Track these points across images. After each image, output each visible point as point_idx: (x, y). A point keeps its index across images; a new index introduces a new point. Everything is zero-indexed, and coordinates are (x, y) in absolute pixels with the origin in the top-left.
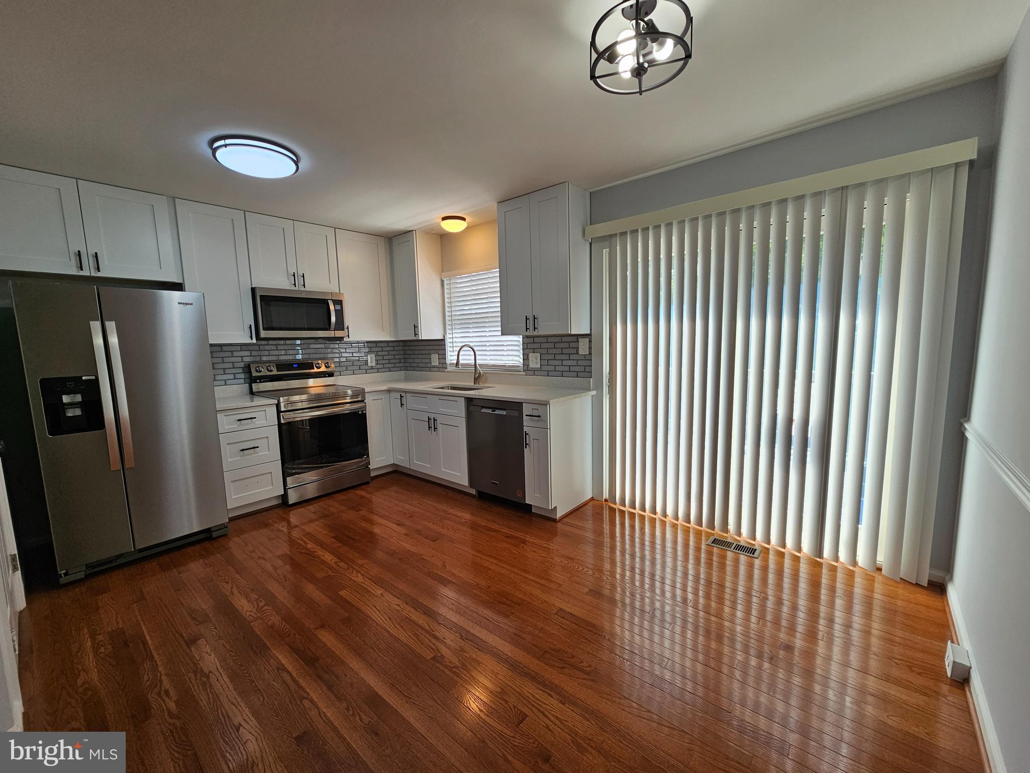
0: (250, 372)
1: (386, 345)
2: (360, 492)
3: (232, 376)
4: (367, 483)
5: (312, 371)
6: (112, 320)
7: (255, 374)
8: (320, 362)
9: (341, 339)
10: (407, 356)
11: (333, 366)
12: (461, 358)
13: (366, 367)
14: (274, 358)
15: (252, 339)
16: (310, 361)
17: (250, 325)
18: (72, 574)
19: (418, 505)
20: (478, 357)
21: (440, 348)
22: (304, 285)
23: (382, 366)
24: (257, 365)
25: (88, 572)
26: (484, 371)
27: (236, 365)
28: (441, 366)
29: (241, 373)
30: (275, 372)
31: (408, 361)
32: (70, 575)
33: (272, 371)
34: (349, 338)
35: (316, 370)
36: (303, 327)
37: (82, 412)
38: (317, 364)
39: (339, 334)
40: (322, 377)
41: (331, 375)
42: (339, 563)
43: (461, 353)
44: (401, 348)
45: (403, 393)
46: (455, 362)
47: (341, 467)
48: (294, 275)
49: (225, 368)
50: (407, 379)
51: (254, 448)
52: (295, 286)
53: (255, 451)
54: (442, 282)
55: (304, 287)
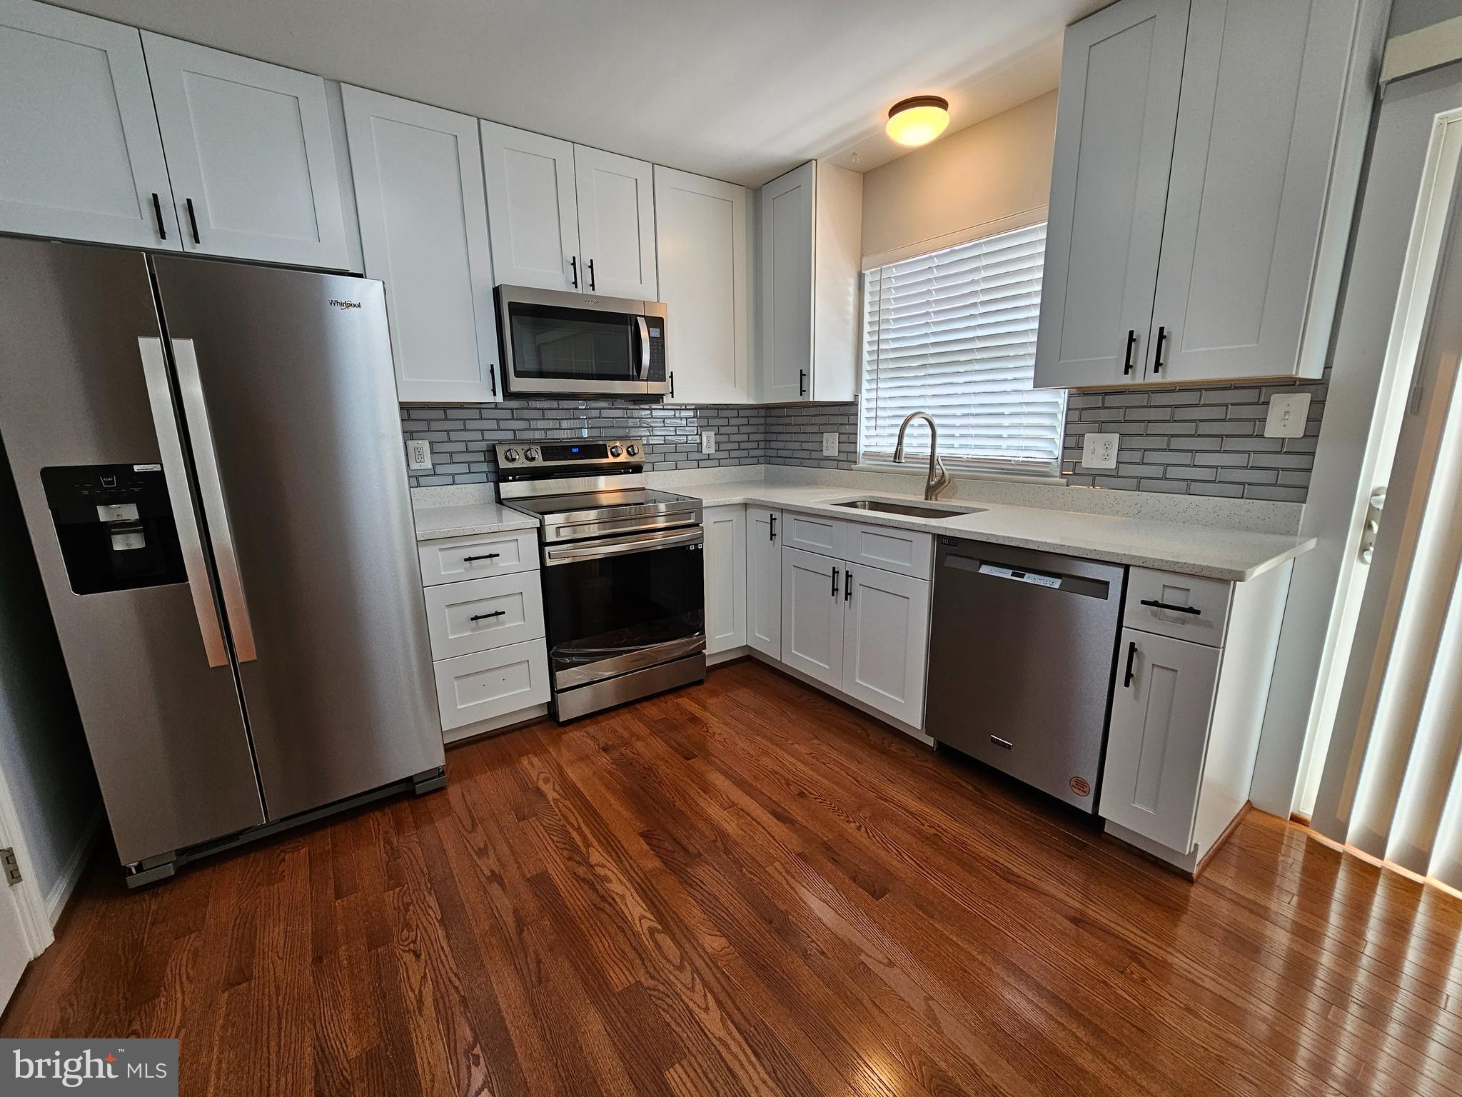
0: (496, 461)
1: (735, 413)
2: (684, 702)
3: (464, 468)
4: (700, 682)
5: (604, 461)
6: (186, 336)
7: (503, 464)
8: (618, 444)
9: (657, 398)
10: (773, 437)
11: (641, 452)
12: (906, 440)
13: (697, 456)
14: (538, 435)
15: (495, 395)
16: (601, 443)
17: (492, 366)
18: (149, 869)
19: (809, 758)
20: (939, 441)
21: (844, 420)
22: (593, 285)
23: (729, 455)
24: (507, 447)
25: (185, 860)
26: (951, 472)
27: (472, 446)
28: (843, 457)
29: (482, 462)
30: (539, 462)
31: (774, 445)
32: (146, 870)
33: (533, 459)
34: (673, 397)
35: (611, 459)
36: (590, 372)
37: (147, 540)
38: (613, 448)
39: (654, 388)
40: (621, 473)
41: (637, 469)
42: (658, 937)
43: (908, 431)
44: (762, 421)
45: (776, 513)
46: (893, 450)
47: (654, 652)
48: (574, 264)
49: (453, 453)
50: (770, 482)
51: (497, 614)
52: (576, 287)
53: (498, 620)
54: (861, 277)
55: (593, 289)
